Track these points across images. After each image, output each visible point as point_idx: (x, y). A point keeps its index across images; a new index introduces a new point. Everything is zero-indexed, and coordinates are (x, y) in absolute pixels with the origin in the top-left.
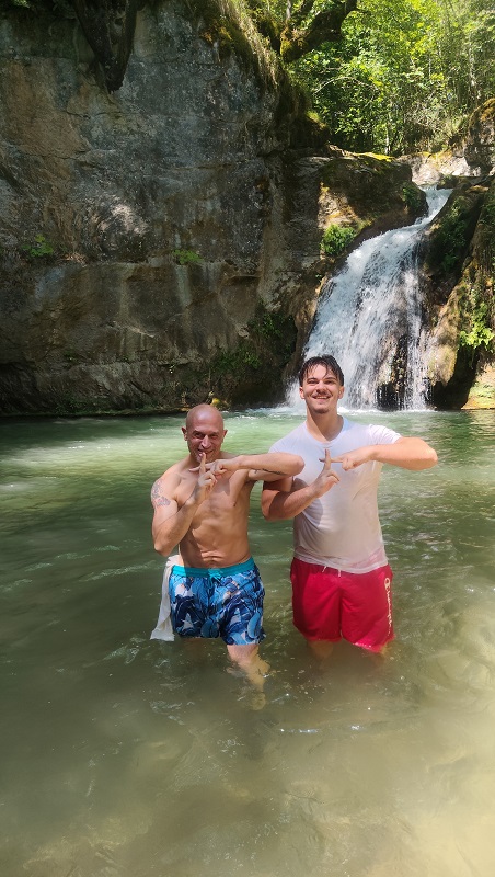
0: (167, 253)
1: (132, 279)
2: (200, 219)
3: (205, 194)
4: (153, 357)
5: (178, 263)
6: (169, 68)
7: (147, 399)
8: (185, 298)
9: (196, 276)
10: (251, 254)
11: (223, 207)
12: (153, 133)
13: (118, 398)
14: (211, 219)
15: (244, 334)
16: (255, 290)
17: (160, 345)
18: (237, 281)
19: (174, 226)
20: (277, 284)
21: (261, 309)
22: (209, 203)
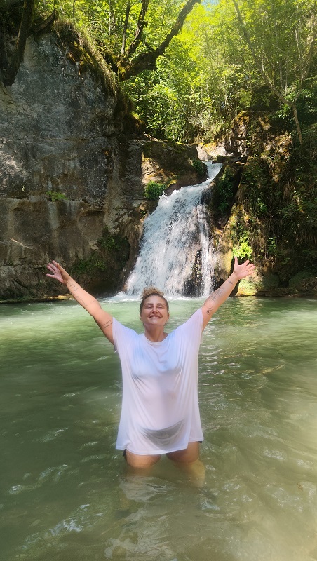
0: (43, 193)
1: (17, 209)
2: (66, 172)
3: (70, 156)
5: (51, 200)
6: (46, 75)
7: (26, 291)
8: (54, 223)
9: (62, 209)
11: (81, 165)
12: (34, 115)
13: (4, 291)
14: (73, 173)
15: (95, 248)
19: (48, 176)
20: (117, 217)
21: (106, 232)
22: (72, 162)
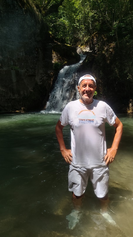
0: (9, 66)
2: (19, 57)
3: (20, 51)
4: (4, 96)
5: (12, 69)
6: (10, 14)
7: (3, 109)
8: (14, 80)
9: (17, 74)
10: (34, 68)
11: (25, 55)
14: (22, 58)
15: (32, 91)
16: (35, 78)
17: (7, 93)
18: (30, 76)
19: (11, 59)
20: (41, 77)
21: (36, 84)
22: (21, 53)
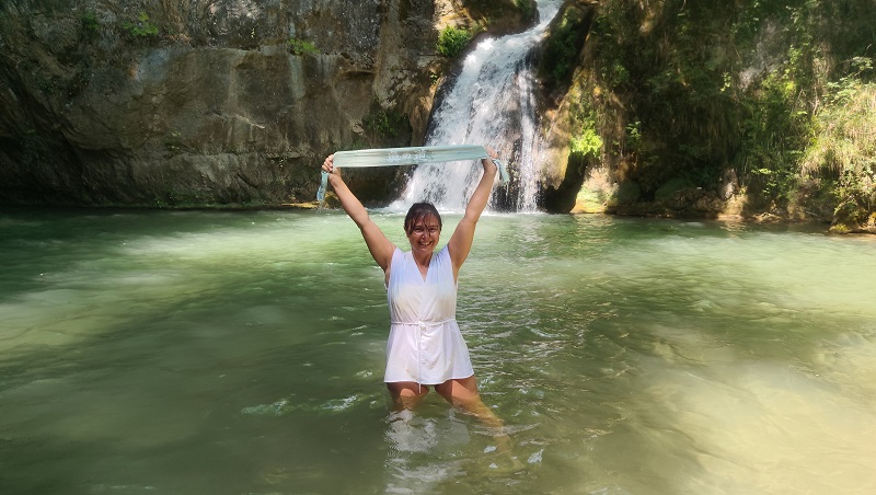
0: (281, 41)
1: (242, 66)
2: (318, 9)
4: (262, 149)
5: (293, 53)
7: (255, 193)
8: (298, 89)
9: (310, 68)
10: (369, 49)
13: (223, 191)
15: (359, 130)
16: (371, 86)
17: (270, 137)
18: (352, 76)
19: (289, 14)
20: (393, 82)
21: (376, 106)
